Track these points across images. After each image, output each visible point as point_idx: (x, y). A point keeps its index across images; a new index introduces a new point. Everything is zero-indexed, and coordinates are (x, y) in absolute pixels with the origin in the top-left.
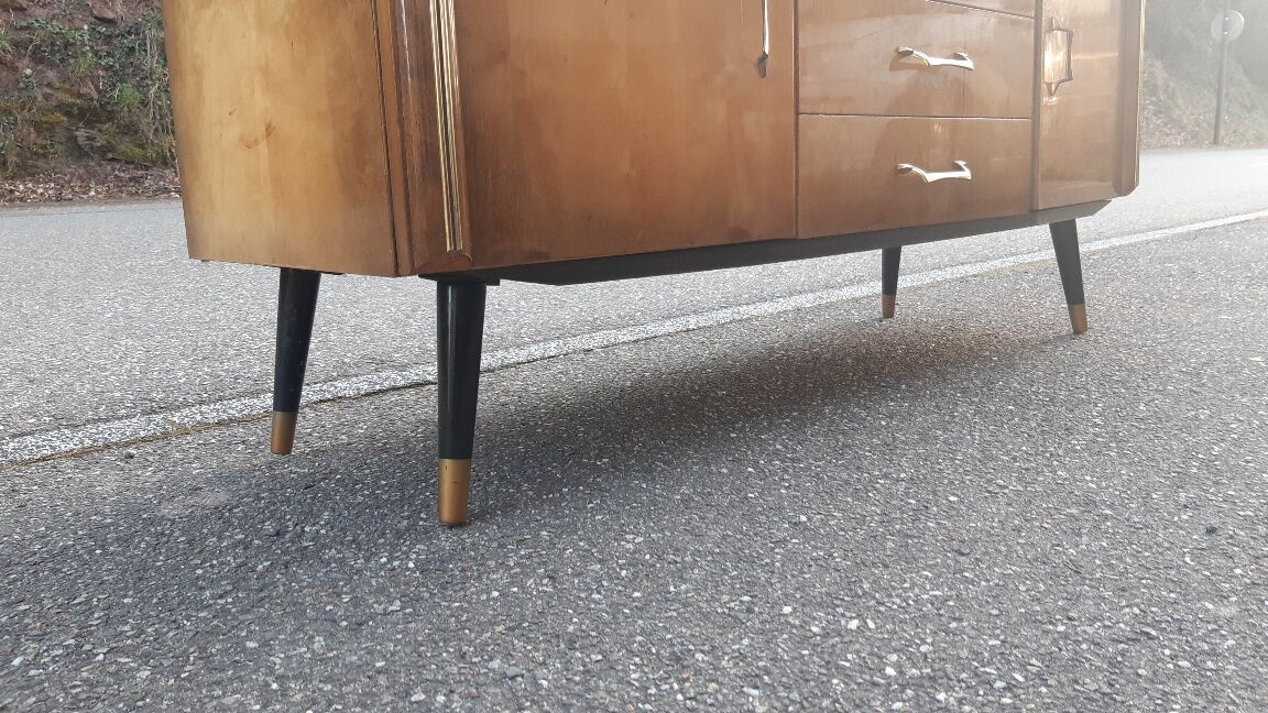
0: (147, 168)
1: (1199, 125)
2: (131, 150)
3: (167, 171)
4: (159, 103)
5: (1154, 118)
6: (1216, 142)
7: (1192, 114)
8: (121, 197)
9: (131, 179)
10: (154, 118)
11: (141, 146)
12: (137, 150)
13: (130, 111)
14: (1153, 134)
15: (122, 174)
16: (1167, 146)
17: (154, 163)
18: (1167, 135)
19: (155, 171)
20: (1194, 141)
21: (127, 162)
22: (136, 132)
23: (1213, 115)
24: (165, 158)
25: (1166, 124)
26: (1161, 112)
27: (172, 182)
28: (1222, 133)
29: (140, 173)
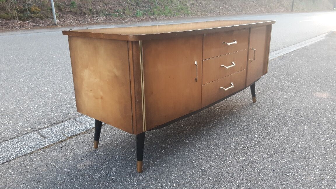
0: (9, 20)
1: (288, 6)
2: (4, 15)
3: (15, 21)
4: (11, 1)
5: (277, 4)
6: (292, 11)
7: (287, 3)
8: (3, 29)
9: (5, 24)
10: (10, 6)
11: (7, 14)
12: (6, 15)
13: (3, 4)
14: (277, 8)
15: (2, 22)
16: (279, 12)
17: (11, 19)
18: (280, 9)
19: (11, 21)
20: (287, 11)
21: (3, 18)
22: (5, 10)
23: (292, 3)
24: (14, 17)
25: (280, 6)
26: (279, 2)
27: (16, 24)
28: (294, 8)
29: (7, 21)
